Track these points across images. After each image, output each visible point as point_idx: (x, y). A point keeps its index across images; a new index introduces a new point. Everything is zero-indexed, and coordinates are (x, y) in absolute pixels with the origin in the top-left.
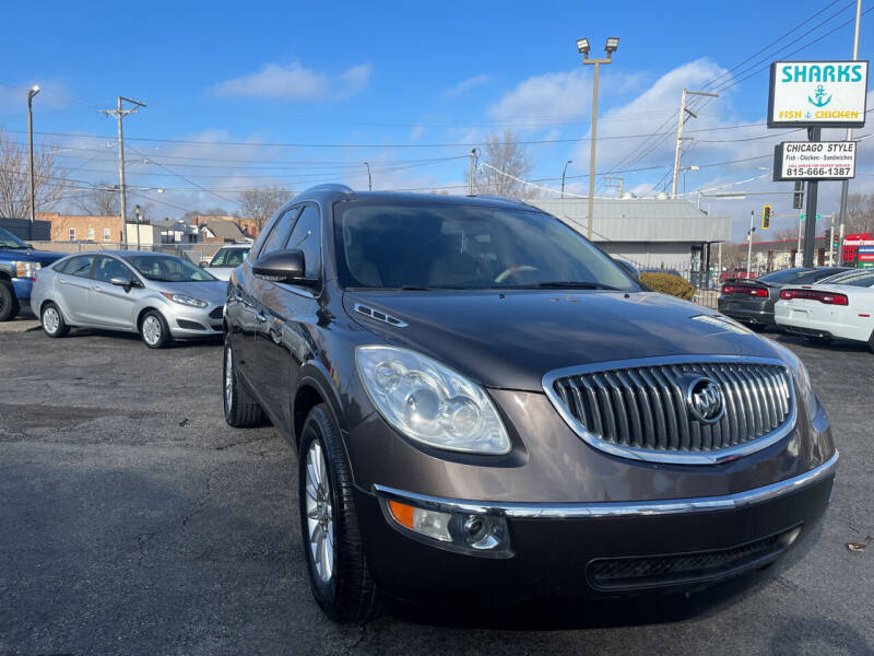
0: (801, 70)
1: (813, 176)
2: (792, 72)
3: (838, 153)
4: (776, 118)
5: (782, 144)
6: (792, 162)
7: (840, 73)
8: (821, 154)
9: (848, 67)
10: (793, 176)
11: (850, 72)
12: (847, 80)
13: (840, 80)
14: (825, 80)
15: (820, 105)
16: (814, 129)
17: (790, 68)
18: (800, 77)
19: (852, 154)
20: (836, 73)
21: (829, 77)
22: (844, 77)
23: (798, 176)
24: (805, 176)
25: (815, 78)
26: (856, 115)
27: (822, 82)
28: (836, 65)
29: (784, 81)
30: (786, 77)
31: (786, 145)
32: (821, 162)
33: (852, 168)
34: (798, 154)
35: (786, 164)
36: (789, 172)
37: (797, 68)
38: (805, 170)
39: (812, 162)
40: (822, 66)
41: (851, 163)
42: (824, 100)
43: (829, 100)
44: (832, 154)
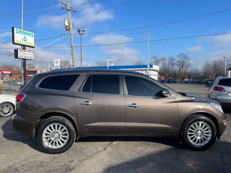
0: (20, 31)
1: (25, 58)
2: (18, 31)
3: (30, 53)
4: (15, 42)
5: (17, 49)
6: (20, 54)
7: (29, 34)
8: (27, 53)
9: (30, 33)
10: (21, 58)
11: (31, 34)
12: (31, 36)
13: (29, 35)
14: (26, 35)
15: (25, 41)
16: (24, 47)
17: (18, 29)
18: (20, 33)
19: (33, 54)
20: (28, 34)
21: (27, 34)
22: (30, 35)
23: (22, 58)
24: (23, 58)
25: (23, 34)
26: (33, 45)
27: (25, 35)
28: (28, 32)
29: (16, 32)
30: (17, 32)
31: (18, 49)
32: (27, 55)
33: (33, 57)
34: (22, 52)
35: (19, 55)
36: (20, 56)
37: (19, 30)
38: (23, 56)
39: (25, 55)
40: (25, 31)
41: (33, 56)
42: (26, 40)
43: (27, 40)
44: (29, 53)
